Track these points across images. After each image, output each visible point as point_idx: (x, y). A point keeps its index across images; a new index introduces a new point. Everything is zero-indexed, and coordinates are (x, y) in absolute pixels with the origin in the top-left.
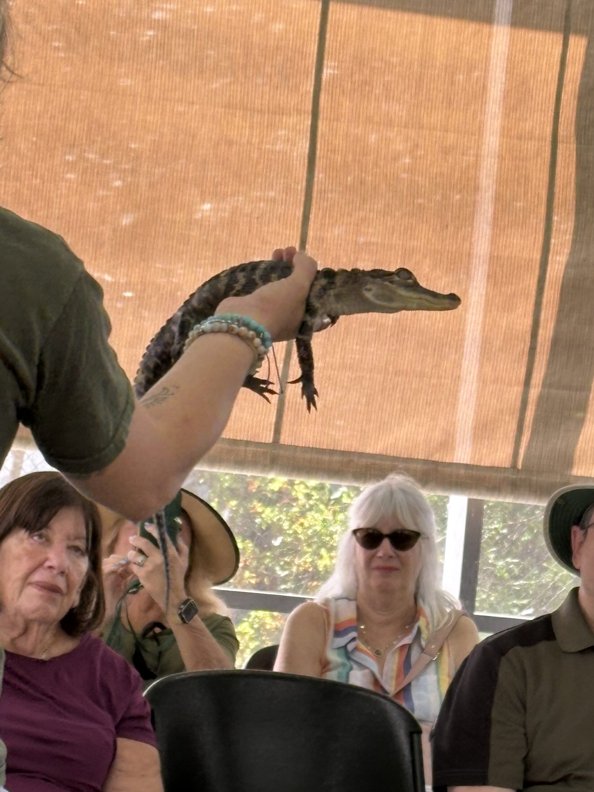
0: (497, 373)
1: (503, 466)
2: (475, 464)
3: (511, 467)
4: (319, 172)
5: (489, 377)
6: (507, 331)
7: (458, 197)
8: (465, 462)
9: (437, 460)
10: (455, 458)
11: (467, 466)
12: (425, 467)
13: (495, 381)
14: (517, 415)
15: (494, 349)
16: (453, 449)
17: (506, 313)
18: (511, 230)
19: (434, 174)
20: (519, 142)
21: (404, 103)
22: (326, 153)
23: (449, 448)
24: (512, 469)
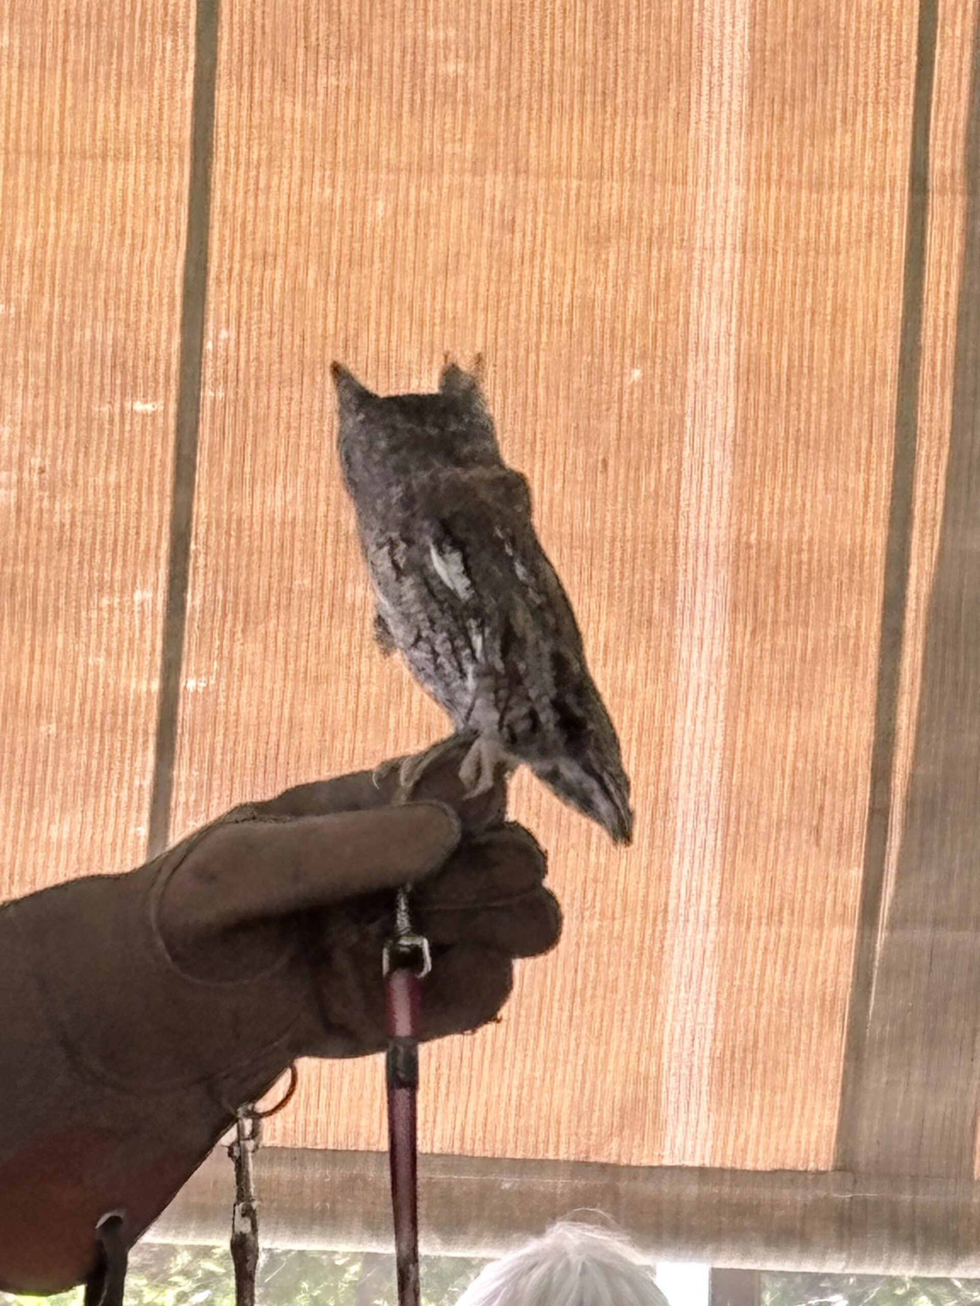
0: (777, 890)
1: (811, 1166)
2: (729, 1164)
3: (836, 1169)
4: (217, 322)
5: (754, 904)
6: (800, 765)
7: (637, 374)
8: (697, 1163)
9: (613, 1159)
10: (667, 1152)
11: (703, 1172)
12: (580, 1183)
13: (773, 917)
15: (763, 821)
16: (658, 1125)
17: (794, 713)
18: (796, 467)
19: (565, 309)
20: (814, 196)
21: (466, 103)
22: (237, 266)
23: (648, 1124)
24: (838, 1176)
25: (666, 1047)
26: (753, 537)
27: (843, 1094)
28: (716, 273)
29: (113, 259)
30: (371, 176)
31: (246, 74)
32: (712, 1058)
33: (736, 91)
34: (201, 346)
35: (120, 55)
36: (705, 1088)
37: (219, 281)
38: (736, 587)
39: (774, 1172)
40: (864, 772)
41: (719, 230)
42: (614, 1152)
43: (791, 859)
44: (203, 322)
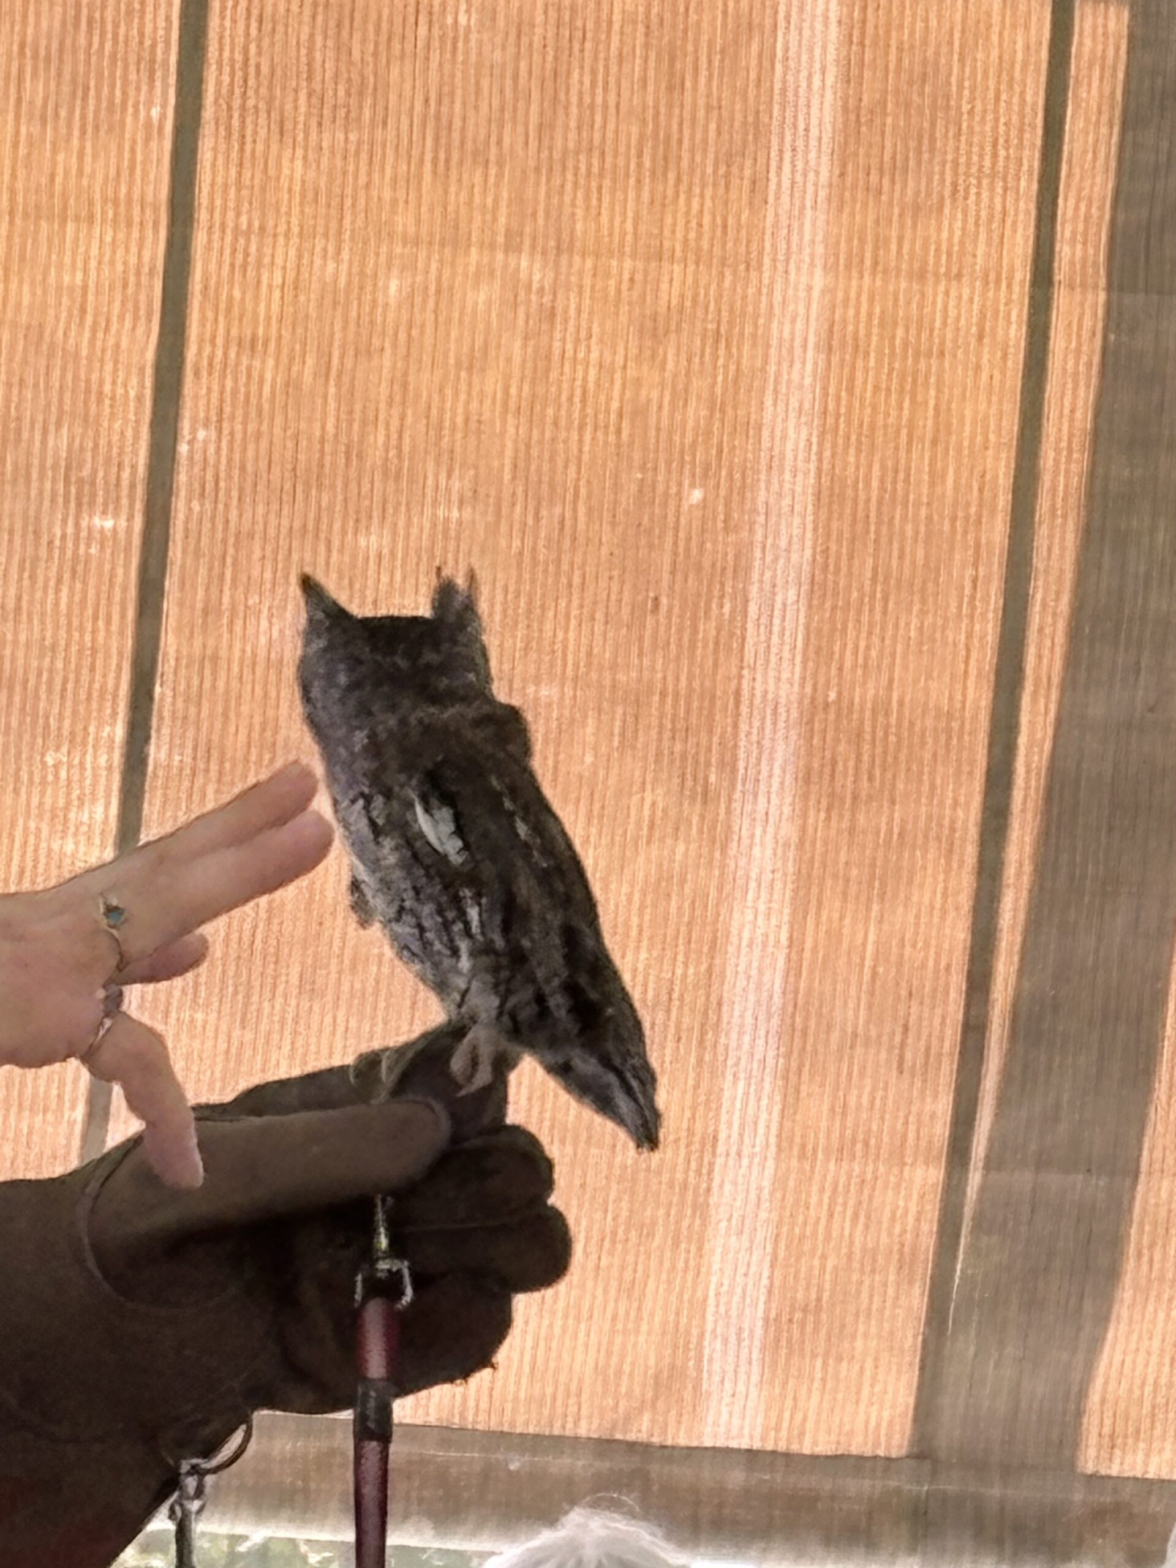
0: (850, 1120)
1: (881, 1453)
2: (782, 1447)
3: (911, 1456)
4: (194, 420)
5: (822, 1136)
6: (881, 970)
7: (697, 495)
8: (745, 1444)
9: (643, 1437)
10: (708, 1430)
11: (751, 1456)
12: (604, 1465)
13: (843, 1151)
14: (925, 1268)
17: (875, 907)
18: (885, 612)
19: (613, 416)
20: (915, 287)
21: (500, 164)
22: (219, 353)
23: (688, 1395)
24: (912, 1463)
25: (711, 1301)
26: (832, 696)
27: (922, 1368)
28: (795, 376)
29: (71, 341)
30: (384, 249)
31: (236, 122)
32: (766, 1320)
33: (825, 159)
34: (174, 450)
35: (85, 98)
36: (755, 1355)
37: (197, 374)
38: (810, 754)
39: (836, 1457)
40: (958, 982)
41: (799, 326)
42: (644, 1429)
43: (868, 1081)
44: (177, 417)
